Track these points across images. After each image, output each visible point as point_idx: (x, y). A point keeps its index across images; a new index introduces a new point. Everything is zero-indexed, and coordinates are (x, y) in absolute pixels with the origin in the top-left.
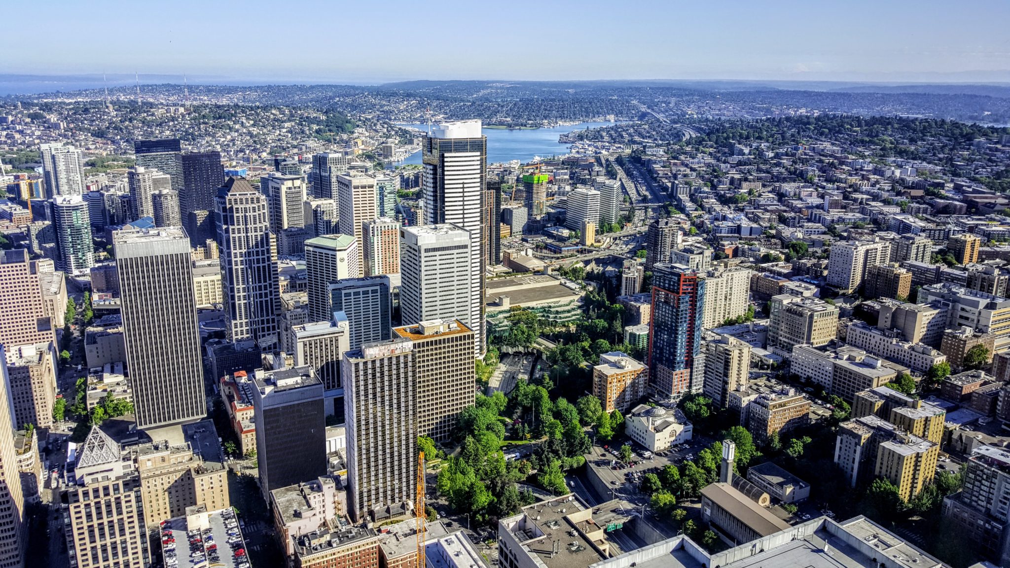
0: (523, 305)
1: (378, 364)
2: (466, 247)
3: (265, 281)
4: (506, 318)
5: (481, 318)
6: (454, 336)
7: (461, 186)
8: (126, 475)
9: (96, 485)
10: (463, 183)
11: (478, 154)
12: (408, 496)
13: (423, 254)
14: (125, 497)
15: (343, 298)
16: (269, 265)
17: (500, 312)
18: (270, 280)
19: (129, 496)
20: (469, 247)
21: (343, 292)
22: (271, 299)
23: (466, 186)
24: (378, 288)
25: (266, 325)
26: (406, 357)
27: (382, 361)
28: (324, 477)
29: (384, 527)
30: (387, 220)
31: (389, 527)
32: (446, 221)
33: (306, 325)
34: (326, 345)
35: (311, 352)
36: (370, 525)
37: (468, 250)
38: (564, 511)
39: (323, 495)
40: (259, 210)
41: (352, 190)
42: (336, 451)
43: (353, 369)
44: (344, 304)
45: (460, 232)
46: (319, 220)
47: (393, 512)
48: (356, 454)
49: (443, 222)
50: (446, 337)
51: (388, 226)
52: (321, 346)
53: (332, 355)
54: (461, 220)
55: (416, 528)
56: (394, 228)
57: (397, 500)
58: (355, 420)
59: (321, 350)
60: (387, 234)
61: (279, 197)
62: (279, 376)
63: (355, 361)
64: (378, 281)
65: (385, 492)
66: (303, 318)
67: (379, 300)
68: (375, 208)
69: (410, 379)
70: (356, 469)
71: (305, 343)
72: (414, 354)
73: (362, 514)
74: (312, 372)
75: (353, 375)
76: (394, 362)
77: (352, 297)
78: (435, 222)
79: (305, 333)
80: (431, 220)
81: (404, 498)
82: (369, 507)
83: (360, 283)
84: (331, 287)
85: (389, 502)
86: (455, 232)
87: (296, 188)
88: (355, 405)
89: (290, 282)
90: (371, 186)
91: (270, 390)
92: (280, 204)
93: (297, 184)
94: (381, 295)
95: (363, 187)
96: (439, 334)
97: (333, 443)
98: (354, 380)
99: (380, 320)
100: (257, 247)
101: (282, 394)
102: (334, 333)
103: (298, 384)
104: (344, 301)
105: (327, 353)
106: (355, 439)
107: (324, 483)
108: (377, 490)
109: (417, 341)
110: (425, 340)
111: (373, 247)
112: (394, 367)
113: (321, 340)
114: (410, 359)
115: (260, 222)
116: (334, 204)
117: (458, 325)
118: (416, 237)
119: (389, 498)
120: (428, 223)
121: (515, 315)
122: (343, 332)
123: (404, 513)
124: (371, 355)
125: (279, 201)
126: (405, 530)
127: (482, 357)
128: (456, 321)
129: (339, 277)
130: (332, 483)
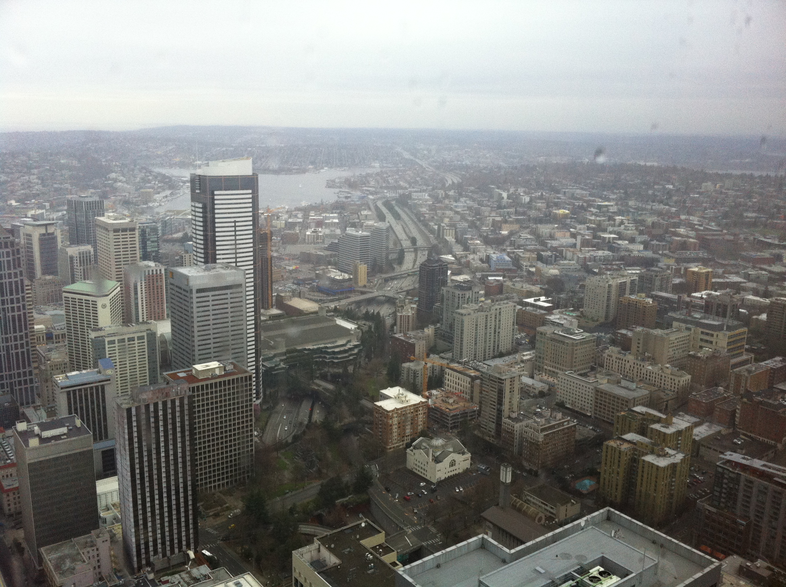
0: (299, 348)
1: (152, 409)
2: (240, 286)
3: (21, 331)
4: (281, 360)
5: (257, 361)
6: (231, 378)
7: (233, 224)
10: (235, 222)
11: (250, 191)
12: (188, 546)
13: (195, 295)
15: (107, 346)
16: (25, 314)
17: (275, 356)
18: (26, 329)
20: (243, 286)
21: (107, 340)
22: (28, 350)
23: (237, 224)
24: (145, 334)
25: (22, 379)
26: (182, 400)
27: (156, 405)
28: (97, 531)
29: (165, 578)
30: (152, 264)
31: (170, 577)
32: (218, 261)
33: (69, 374)
34: (92, 395)
35: (75, 402)
36: (151, 576)
37: (243, 289)
38: (358, 537)
39: (97, 549)
40: (13, 255)
41: (112, 234)
42: (107, 506)
43: (125, 414)
44: (107, 353)
45: (234, 271)
46: (75, 267)
47: (173, 563)
48: (131, 505)
49: (215, 262)
50: (222, 380)
51: (153, 271)
52: (86, 396)
53: (98, 405)
54: (234, 260)
55: (199, 577)
56: (158, 272)
57: (176, 550)
58: (129, 469)
59: (87, 400)
60: (151, 278)
61: (31, 244)
62: (44, 427)
63: (127, 406)
64: (144, 327)
65: (163, 543)
66: (63, 368)
67: (146, 347)
68: (138, 252)
69: (187, 423)
70: (132, 520)
71: (68, 393)
72: (190, 397)
73: (140, 568)
74: (78, 422)
75: (126, 421)
76: (169, 405)
77: (117, 344)
78: (206, 262)
79: (68, 383)
80: (203, 260)
81: (184, 548)
82: (148, 559)
83: (125, 329)
84: (93, 335)
85: (168, 553)
86: (228, 271)
87: (49, 234)
88: (128, 453)
89: (46, 334)
90: (133, 230)
91: (34, 442)
92: (32, 252)
93: (51, 230)
94: (148, 341)
95: (124, 230)
96: (214, 377)
97: (103, 497)
98: (126, 426)
99: (147, 368)
100: (11, 294)
101: (49, 446)
102: (100, 382)
103: (64, 434)
104: (107, 349)
105: (93, 403)
106: (130, 489)
107: (98, 537)
108: (155, 541)
109: (191, 386)
110: (200, 384)
111: (136, 293)
112: (169, 411)
113: (86, 390)
114: (186, 401)
115: (15, 268)
116: (92, 250)
117: (235, 366)
118: (187, 278)
119: (168, 548)
120: (199, 263)
121: (291, 357)
122: (109, 380)
123: (185, 563)
124: (144, 400)
125: (32, 248)
126: (187, 579)
127: (258, 402)
128: (232, 363)
129: (101, 324)
130: (107, 536)
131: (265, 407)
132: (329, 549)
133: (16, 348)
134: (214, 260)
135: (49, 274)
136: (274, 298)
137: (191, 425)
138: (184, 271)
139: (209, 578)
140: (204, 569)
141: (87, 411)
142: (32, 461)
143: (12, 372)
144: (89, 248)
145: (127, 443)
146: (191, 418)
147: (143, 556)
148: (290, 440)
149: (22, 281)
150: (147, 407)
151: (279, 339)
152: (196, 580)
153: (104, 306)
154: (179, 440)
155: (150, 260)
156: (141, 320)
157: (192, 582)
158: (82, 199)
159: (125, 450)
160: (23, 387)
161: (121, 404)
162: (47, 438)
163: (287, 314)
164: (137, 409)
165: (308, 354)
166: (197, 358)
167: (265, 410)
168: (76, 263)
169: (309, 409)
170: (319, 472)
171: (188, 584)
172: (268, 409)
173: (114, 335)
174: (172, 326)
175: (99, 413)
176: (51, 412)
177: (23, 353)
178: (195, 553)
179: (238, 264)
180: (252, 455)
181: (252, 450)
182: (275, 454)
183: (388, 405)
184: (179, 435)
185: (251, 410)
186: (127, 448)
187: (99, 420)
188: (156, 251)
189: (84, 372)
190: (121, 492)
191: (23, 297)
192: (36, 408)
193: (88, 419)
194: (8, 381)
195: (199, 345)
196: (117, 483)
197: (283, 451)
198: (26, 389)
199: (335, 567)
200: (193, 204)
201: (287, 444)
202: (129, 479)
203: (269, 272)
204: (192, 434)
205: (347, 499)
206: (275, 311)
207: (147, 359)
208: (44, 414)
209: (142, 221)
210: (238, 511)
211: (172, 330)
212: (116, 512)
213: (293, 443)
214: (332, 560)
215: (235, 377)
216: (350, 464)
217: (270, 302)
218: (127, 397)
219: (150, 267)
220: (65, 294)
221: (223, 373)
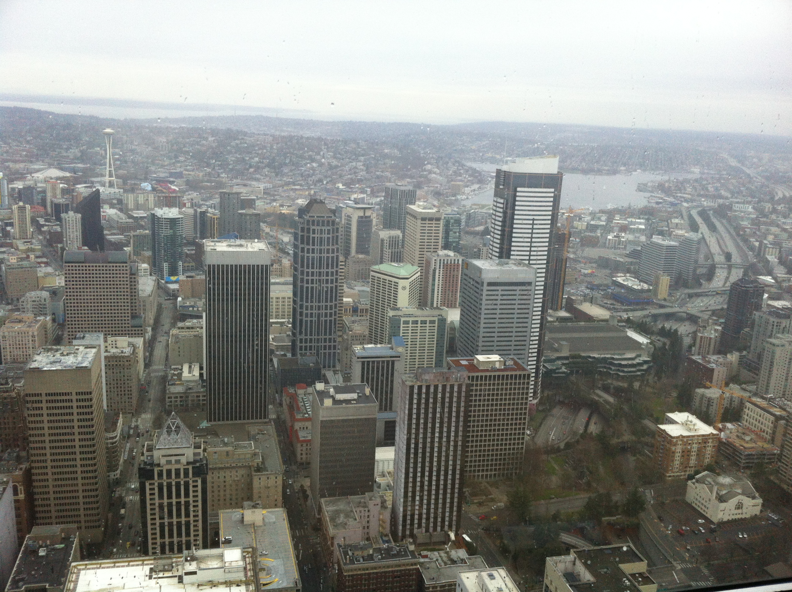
0: (583, 354)
1: (432, 390)
2: (530, 284)
3: (331, 301)
4: (563, 364)
5: (538, 361)
6: (509, 373)
7: (531, 222)
8: (195, 462)
9: (169, 467)
10: (533, 220)
11: (553, 190)
12: (450, 527)
13: (485, 287)
14: (193, 482)
15: (402, 325)
16: (336, 286)
17: (559, 358)
18: (336, 300)
19: (197, 481)
20: (533, 284)
21: (402, 319)
22: (335, 319)
23: (535, 222)
24: (436, 319)
25: (327, 344)
26: (460, 386)
27: (436, 387)
28: (371, 494)
29: (424, 553)
30: (451, 253)
31: (429, 553)
32: (512, 257)
33: (365, 346)
34: (383, 367)
35: (368, 373)
36: (412, 548)
37: (532, 288)
38: (617, 559)
39: (369, 511)
40: (333, 233)
41: (419, 222)
42: (383, 472)
43: (408, 391)
44: (401, 331)
45: (525, 268)
46: (385, 249)
47: (434, 539)
48: (403, 476)
49: (509, 258)
50: (501, 373)
51: (451, 261)
52: (378, 368)
53: (387, 378)
54: (527, 258)
55: (456, 559)
56: (456, 262)
57: (439, 529)
58: (405, 442)
59: (378, 372)
60: (449, 267)
61: (350, 225)
62: (338, 390)
63: (411, 384)
64: (437, 312)
65: (428, 519)
66: (362, 339)
67: (436, 331)
68: (440, 241)
69: (462, 409)
70: (403, 490)
71: (363, 363)
72: (468, 386)
73: (404, 536)
74: (367, 391)
75: (408, 397)
76: (448, 390)
77: (410, 325)
78: (500, 257)
79: (365, 354)
80: (497, 254)
81: (446, 528)
82: (412, 530)
83: (419, 312)
84: (391, 313)
85: (431, 530)
86: (520, 268)
87: (366, 217)
88: (406, 427)
89: (353, 307)
90: (438, 219)
91: (328, 402)
92: (350, 232)
93: (368, 213)
94: (438, 326)
95: (431, 219)
96: (494, 370)
97: (381, 464)
98: (407, 402)
99: (434, 351)
100: (327, 268)
101: (339, 408)
102: (391, 357)
103: (354, 400)
104: (401, 328)
105: (382, 375)
106: (404, 461)
107: (371, 499)
108: (420, 515)
109: (471, 374)
110: (480, 374)
111: (434, 280)
112: (447, 395)
113: (378, 362)
114: (464, 389)
115: (333, 245)
116: (401, 235)
117: (516, 363)
118: (480, 270)
119: (431, 525)
120: (493, 257)
121: (574, 363)
122: (399, 357)
123: (445, 543)
124: (426, 380)
125: (350, 228)
126: (445, 559)
127: (535, 402)
128: (512, 359)
129: (399, 305)
130: (378, 501)
131: (540, 408)
132: (585, 564)
133: (326, 316)
134: (508, 256)
135: (362, 253)
136: (564, 300)
137: (467, 412)
138: (478, 263)
139: (466, 563)
140: (462, 553)
141: (377, 382)
142: (324, 419)
143: (320, 337)
144: (397, 233)
145: (406, 417)
146: (467, 406)
147: (408, 527)
148: (562, 446)
149: (337, 256)
150: (428, 387)
151: (564, 343)
152: (453, 562)
153: (404, 288)
154: (453, 424)
155: (450, 250)
156: (435, 306)
157: (449, 562)
158: (397, 187)
159: (404, 423)
160: (327, 351)
161: (406, 381)
162: (340, 400)
163: (575, 317)
164: (420, 388)
165: (592, 362)
166: (480, 349)
167: (540, 411)
168: (386, 244)
169: (587, 419)
170: (589, 484)
171: (446, 564)
172: (543, 411)
173: (410, 316)
174: (461, 314)
175: (387, 385)
176: (347, 378)
177: (331, 321)
178: (456, 535)
179: (531, 262)
180: (522, 453)
181: (522, 448)
182: (544, 457)
183: (673, 430)
184: (454, 419)
185: (526, 409)
186: (406, 422)
187: (386, 392)
188: (456, 242)
189: (379, 346)
190: (396, 462)
191: (337, 271)
192: (335, 372)
193: (377, 389)
194: (316, 344)
195: (484, 337)
196: (393, 453)
197: (553, 456)
198: (330, 354)
199: (588, 585)
200: (495, 199)
201: (558, 450)
202: (405, 451)
203: (563, 273)
204: (466, 421)
205: (614, 518)
206: (563, 314)
207: (435, 342)
208: (341, 379)
209: (447, 212)
210: (502, 504)
211: (461, 318)
212: (389, 480)
213: (564, 449)
214: (587, 576)
215: (514, 373)
216: (622, 484)
217: (559, 304)
218: (412, 376)
219: (449, 256)
220: (372, 273)
221: (503, 367)
